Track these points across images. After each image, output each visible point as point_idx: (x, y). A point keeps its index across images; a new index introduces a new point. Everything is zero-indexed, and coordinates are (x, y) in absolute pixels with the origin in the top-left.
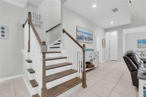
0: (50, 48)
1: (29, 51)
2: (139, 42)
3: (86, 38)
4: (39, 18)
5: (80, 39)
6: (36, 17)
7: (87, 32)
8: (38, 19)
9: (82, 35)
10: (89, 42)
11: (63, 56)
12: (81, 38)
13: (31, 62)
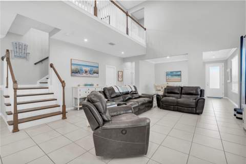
0: (40, 83)
1: (7, 87)
2: (167, 74)
3: (86, 72)
4: (23, 48)
5: (77, 73)
6: (20, 47)
7: (88, 64)
8: (23, 50)
9: (79, 69)
10: (92, 76)
11: (50, 92)
12: (79, 72)
13: (9, 97)
